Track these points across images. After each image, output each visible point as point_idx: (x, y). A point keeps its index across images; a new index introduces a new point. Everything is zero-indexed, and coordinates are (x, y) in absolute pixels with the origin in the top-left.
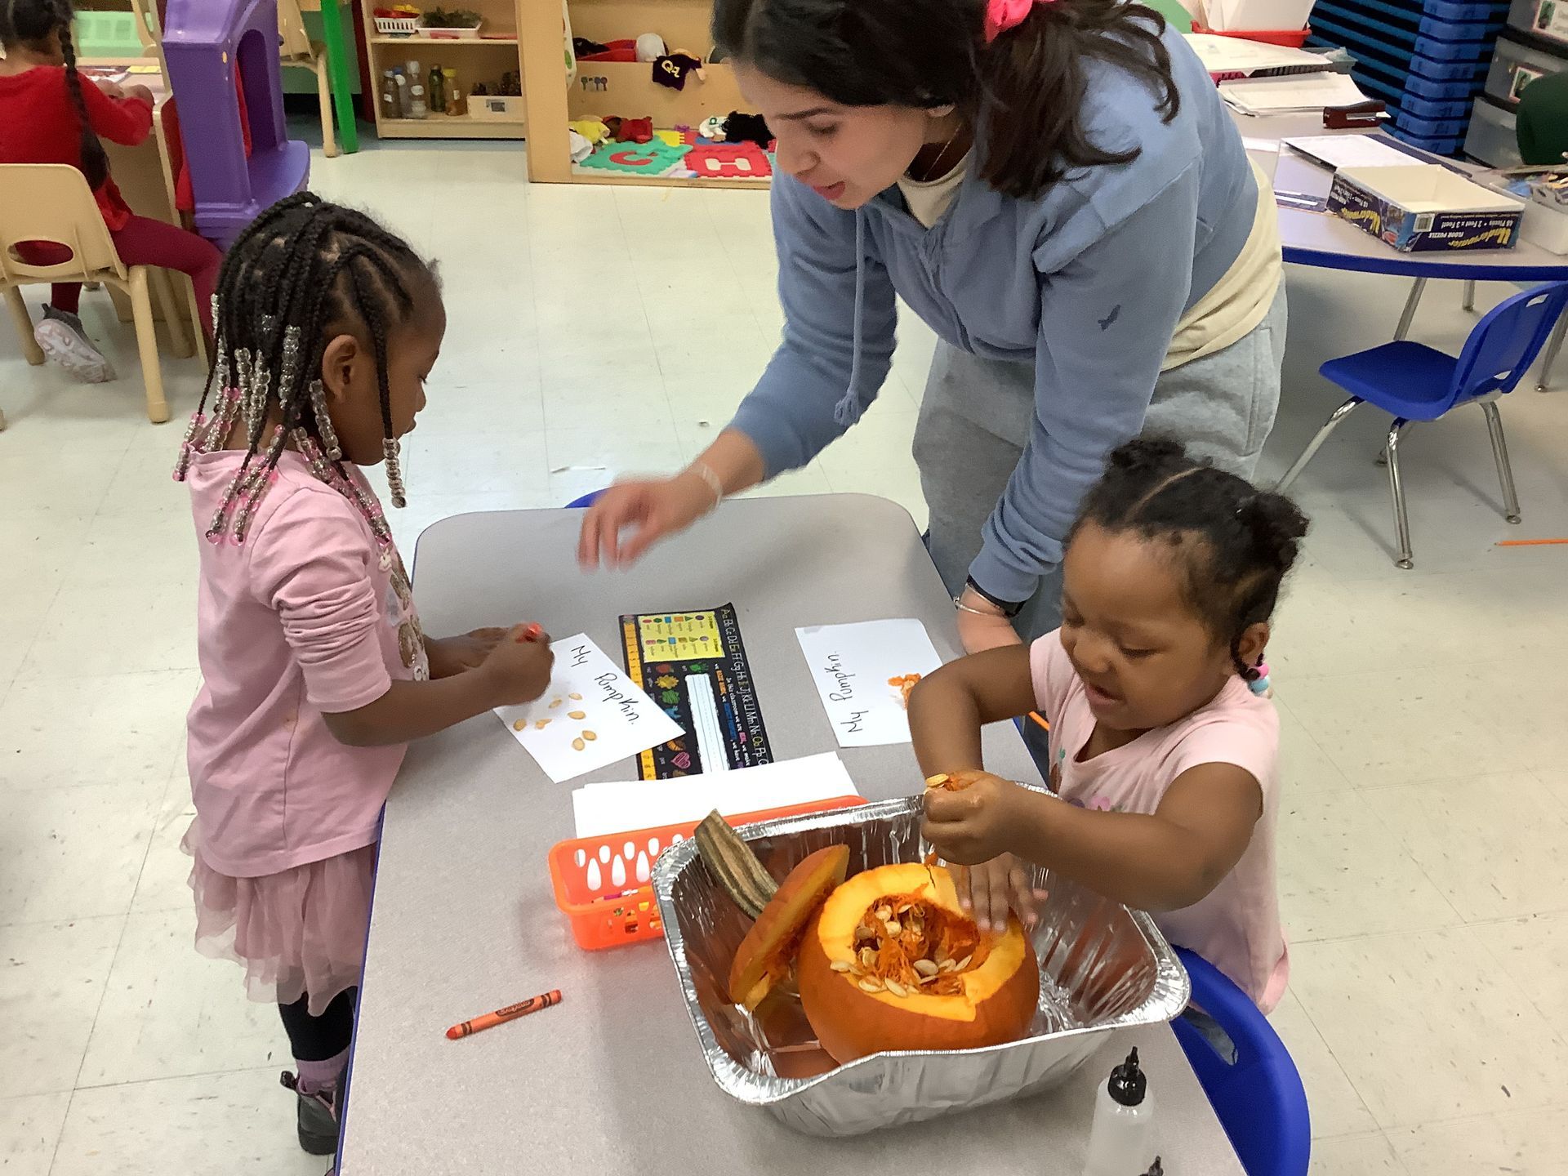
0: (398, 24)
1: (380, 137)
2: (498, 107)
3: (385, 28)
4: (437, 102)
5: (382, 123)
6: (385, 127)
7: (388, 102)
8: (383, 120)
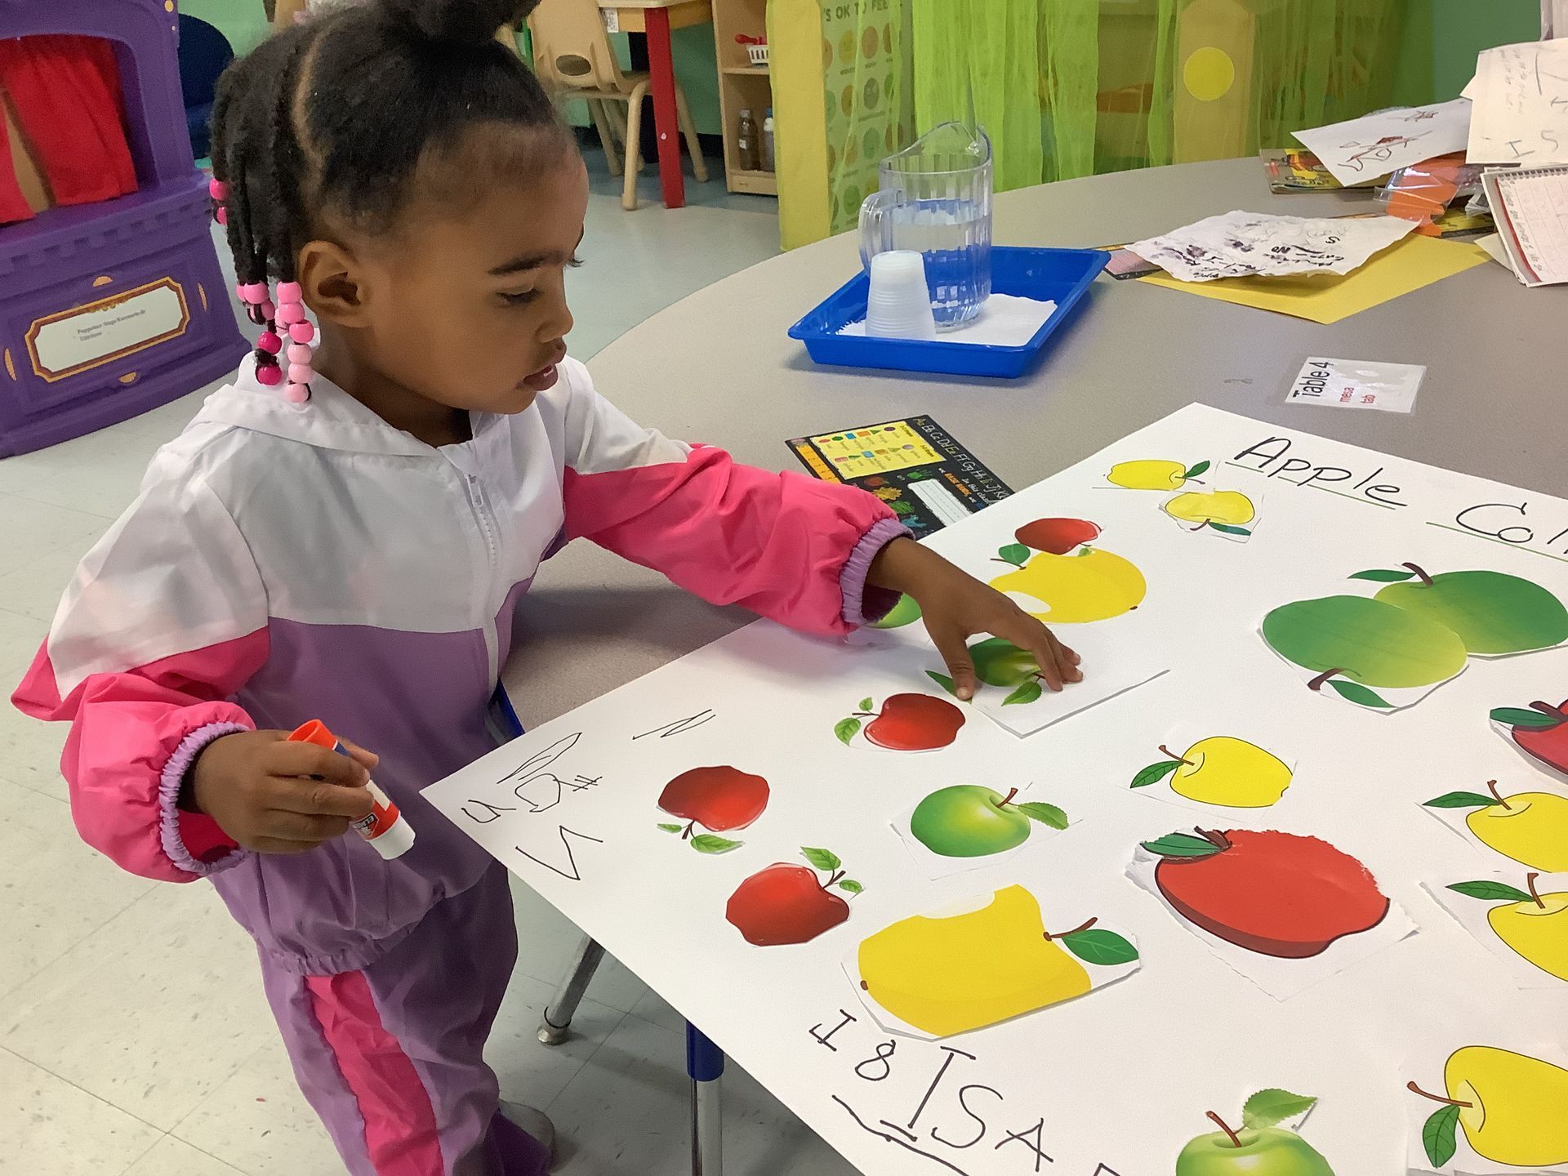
0: (762, 52)
1: (729, 190)
3: (758, 58)
5: (732, 174)
6: (736, 179)
7: (743, 149)
8: (733, 171)
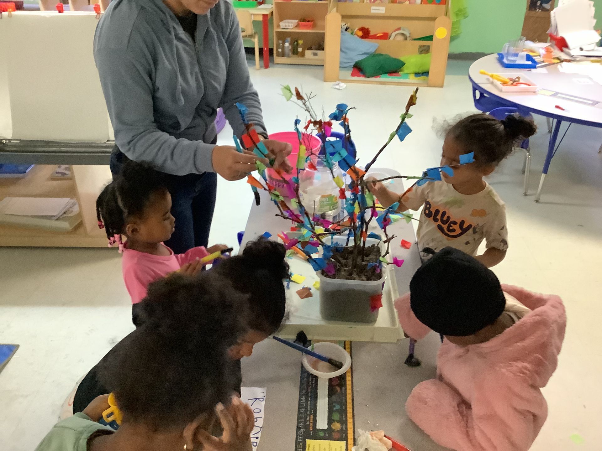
1: (275, 63)
2: (315, 54)
4: (295, 52)
6: (277, 59)
7: (279, 52)
8: (277, 57)
